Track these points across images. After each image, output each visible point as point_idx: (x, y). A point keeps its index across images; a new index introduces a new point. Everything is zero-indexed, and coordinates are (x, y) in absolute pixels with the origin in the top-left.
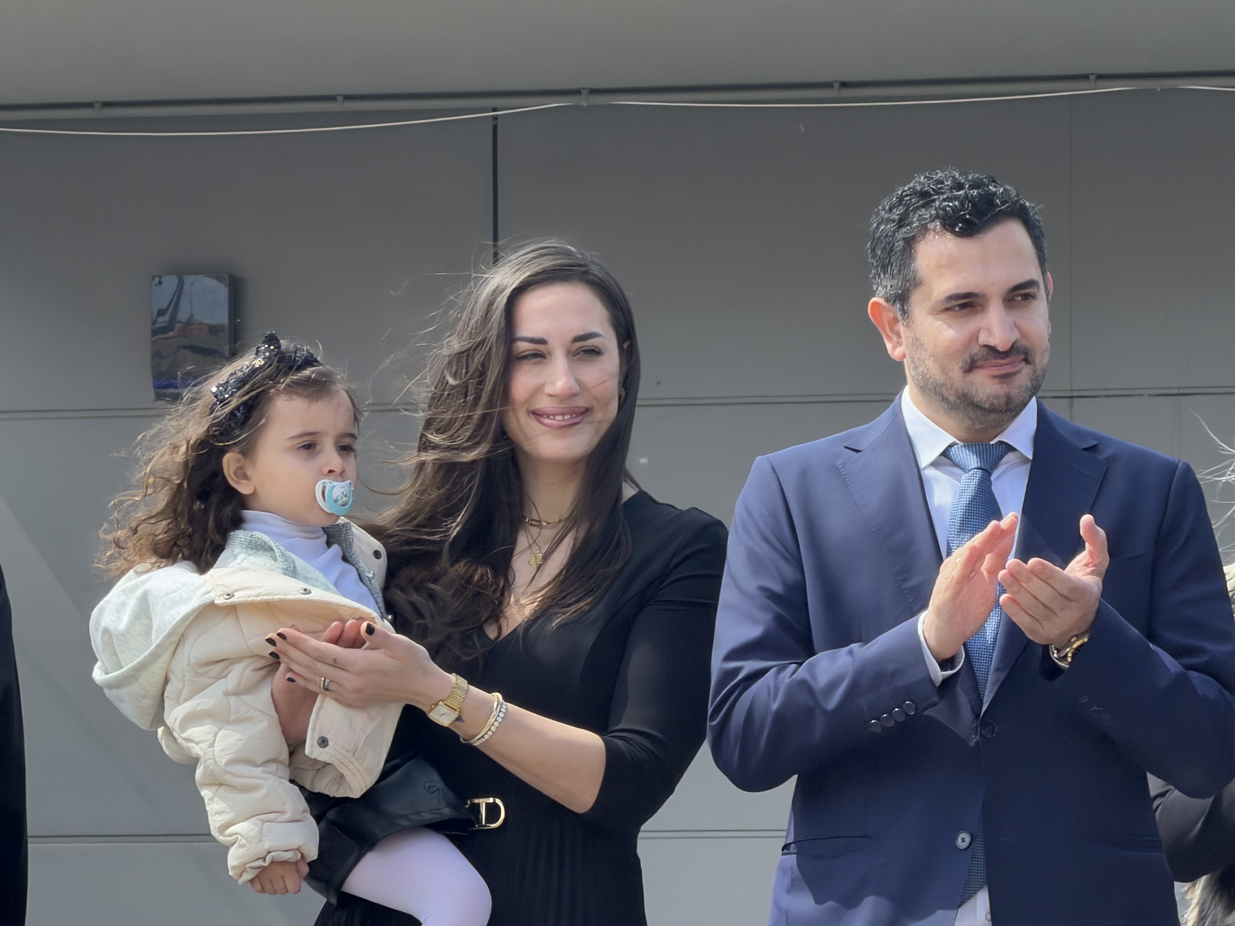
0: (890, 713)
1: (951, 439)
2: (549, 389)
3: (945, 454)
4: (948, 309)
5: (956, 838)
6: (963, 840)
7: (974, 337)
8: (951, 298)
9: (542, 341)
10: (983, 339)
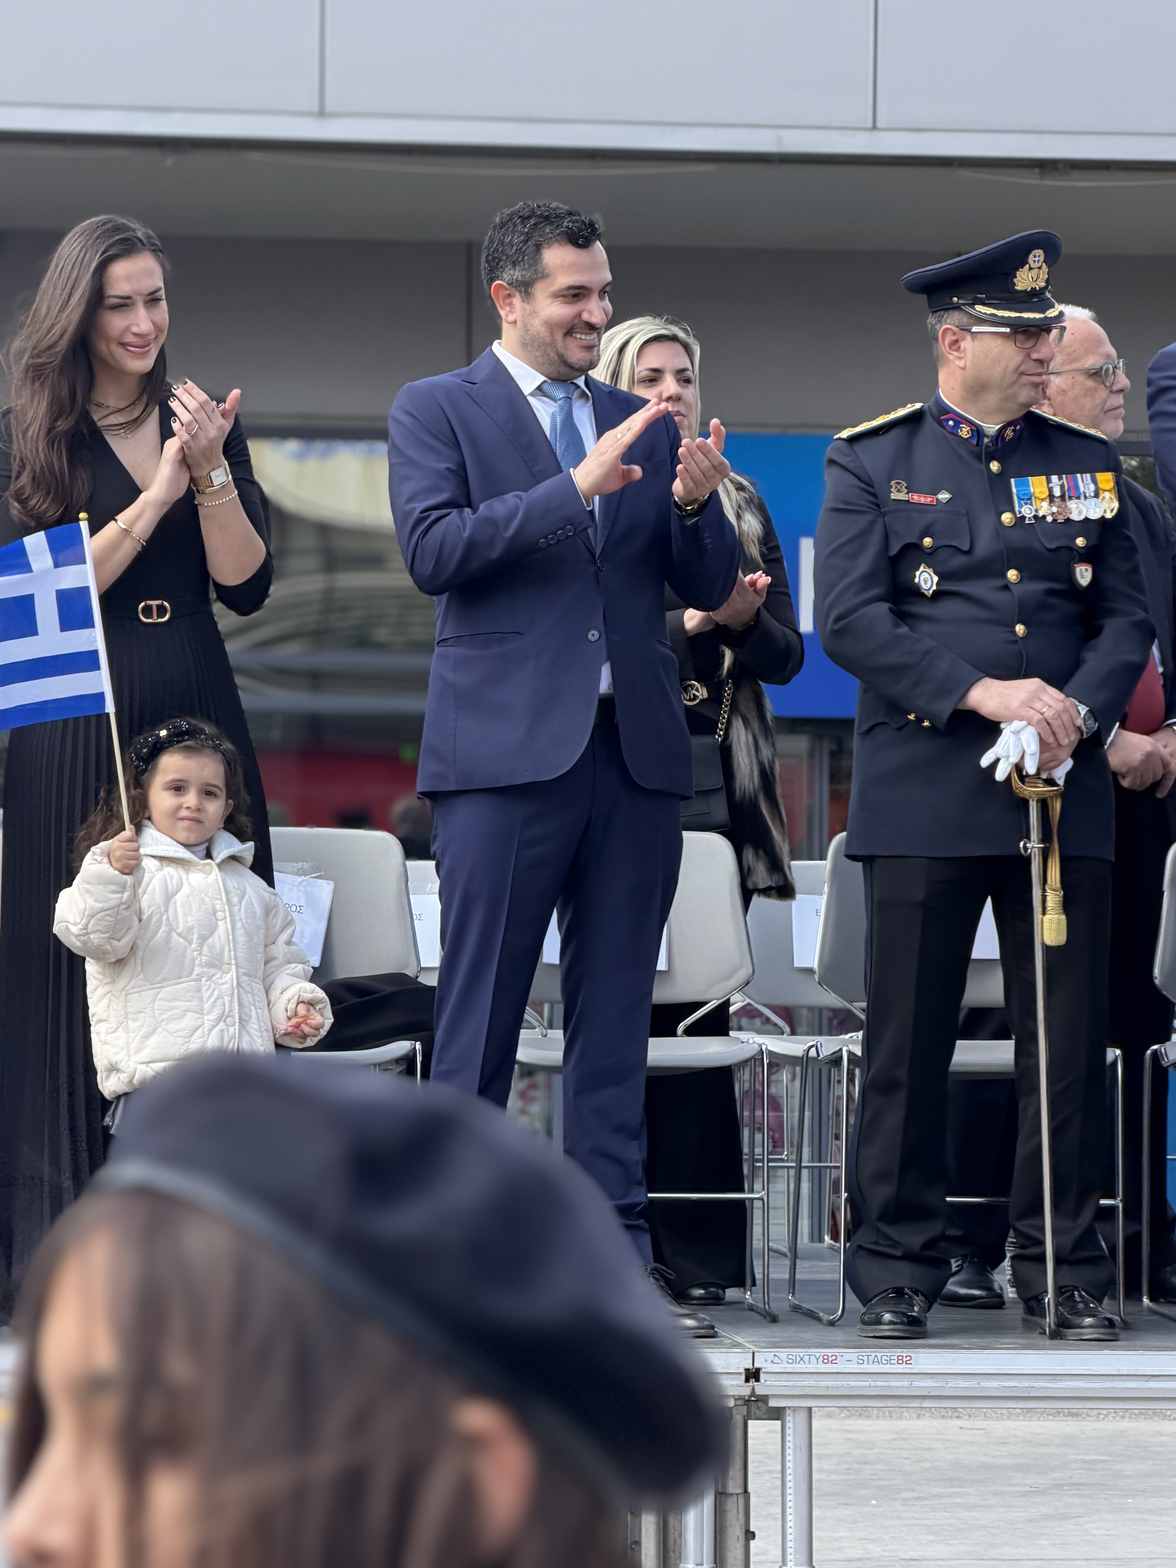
0: (555, 533)
1: (543, 378)
2: (135, 329)
3: (539, 388)
4: (564, 296)
5: (588, 631)
6: (593, 635)
7: (579, 315)
8: (570, 288)
9: (129, 298)
10: (585, 316)
